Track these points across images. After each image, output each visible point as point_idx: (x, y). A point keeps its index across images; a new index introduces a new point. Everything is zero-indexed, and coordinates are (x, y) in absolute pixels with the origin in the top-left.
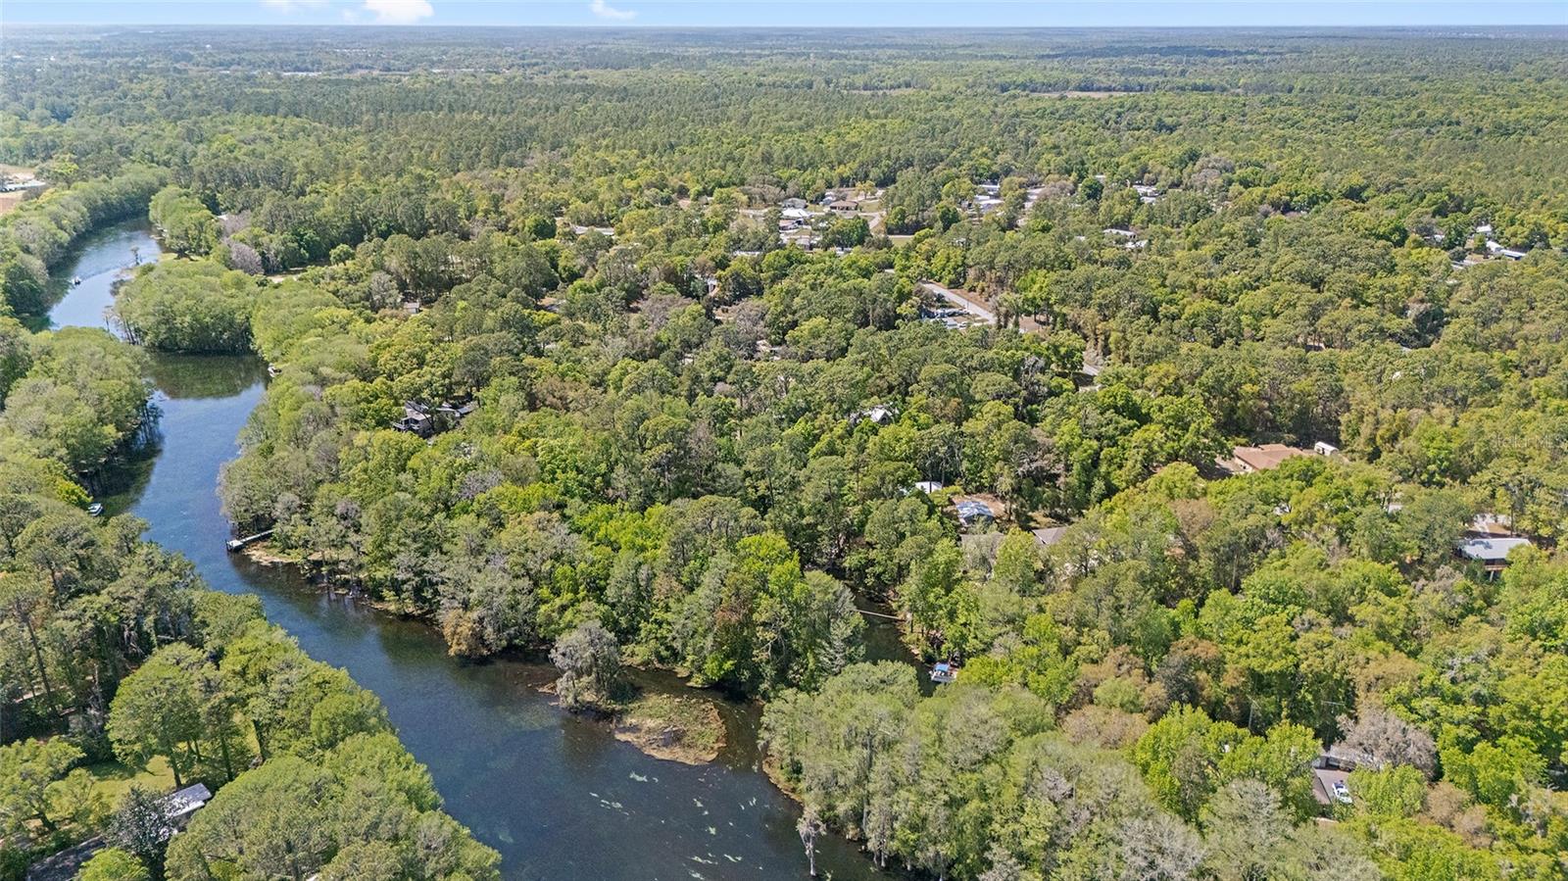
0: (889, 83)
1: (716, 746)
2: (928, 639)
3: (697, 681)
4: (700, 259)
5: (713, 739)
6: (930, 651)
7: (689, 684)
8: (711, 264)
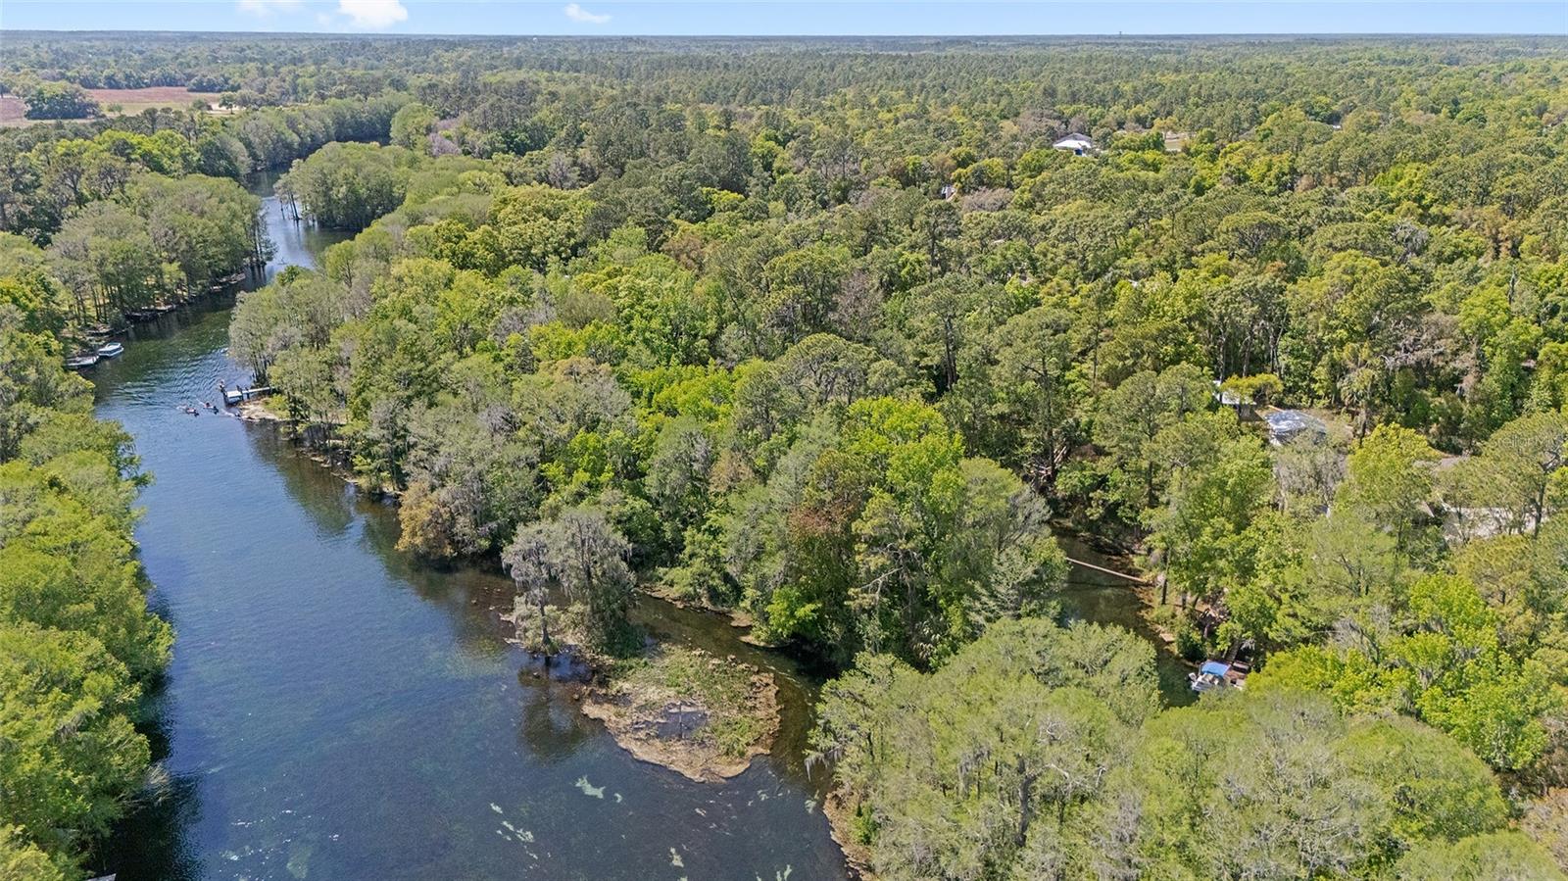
1: (750, 751)
2: (1191, 616)
3: (756, 638)
4: (938, 158)
5: (749, 738)
6: (1196, 636)
7: (744, 639)
8: (951, 162)
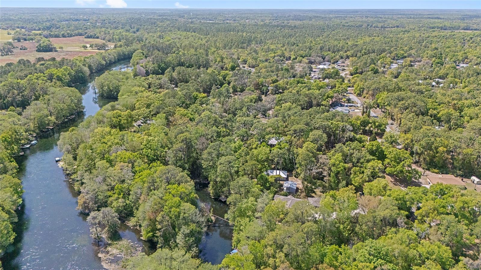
0: (391, 26)
4: (267, 80)
7: (141, 238)
8: (271, 82)
